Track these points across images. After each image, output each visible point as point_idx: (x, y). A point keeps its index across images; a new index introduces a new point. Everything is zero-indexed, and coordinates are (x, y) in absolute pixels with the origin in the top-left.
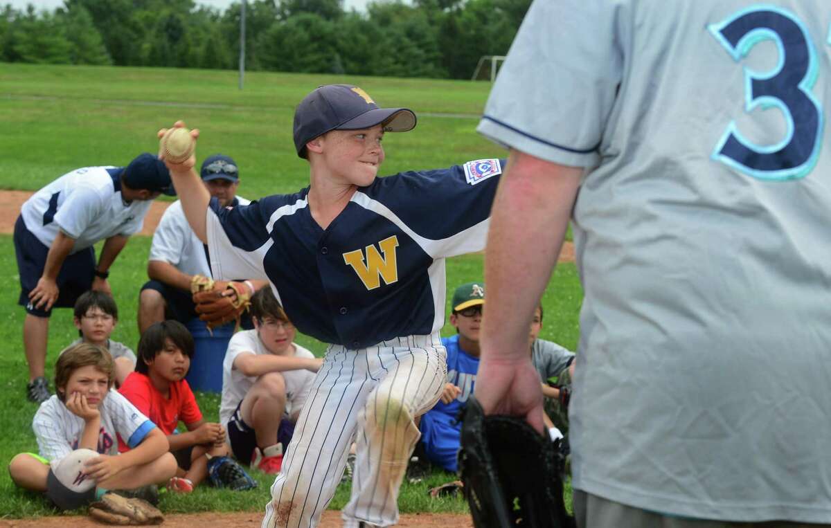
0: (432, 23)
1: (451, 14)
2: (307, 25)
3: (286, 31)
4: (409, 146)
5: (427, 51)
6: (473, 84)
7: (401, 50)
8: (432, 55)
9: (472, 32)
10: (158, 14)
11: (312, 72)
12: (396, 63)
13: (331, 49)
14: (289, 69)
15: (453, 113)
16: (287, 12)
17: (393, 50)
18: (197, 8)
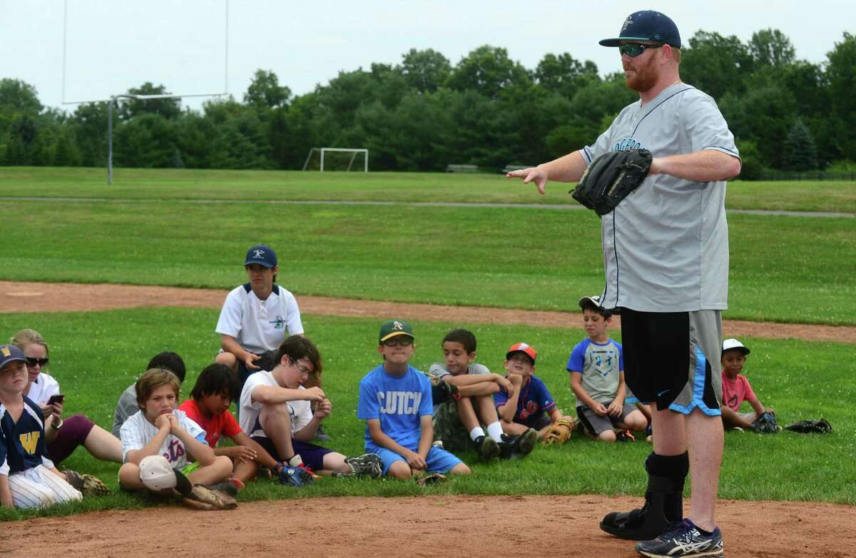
0: (262, 119)
1: (279, 110)
2: (150, 123)
3: (130, 129)
4: (274, 230)
5: (260, 145)
6: (303, 173)
7: (235, 144)
8: (264, 148)
9: (300, 126)
10: (11, 117)
11: (155, 167)
12: (231, 156)
13: (171, 144)
14: (133, 165)
15: (307, 200)
16: (129, 112)
17: (229, 145)
18: (45, 110)
